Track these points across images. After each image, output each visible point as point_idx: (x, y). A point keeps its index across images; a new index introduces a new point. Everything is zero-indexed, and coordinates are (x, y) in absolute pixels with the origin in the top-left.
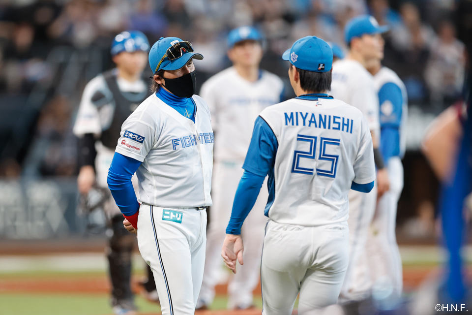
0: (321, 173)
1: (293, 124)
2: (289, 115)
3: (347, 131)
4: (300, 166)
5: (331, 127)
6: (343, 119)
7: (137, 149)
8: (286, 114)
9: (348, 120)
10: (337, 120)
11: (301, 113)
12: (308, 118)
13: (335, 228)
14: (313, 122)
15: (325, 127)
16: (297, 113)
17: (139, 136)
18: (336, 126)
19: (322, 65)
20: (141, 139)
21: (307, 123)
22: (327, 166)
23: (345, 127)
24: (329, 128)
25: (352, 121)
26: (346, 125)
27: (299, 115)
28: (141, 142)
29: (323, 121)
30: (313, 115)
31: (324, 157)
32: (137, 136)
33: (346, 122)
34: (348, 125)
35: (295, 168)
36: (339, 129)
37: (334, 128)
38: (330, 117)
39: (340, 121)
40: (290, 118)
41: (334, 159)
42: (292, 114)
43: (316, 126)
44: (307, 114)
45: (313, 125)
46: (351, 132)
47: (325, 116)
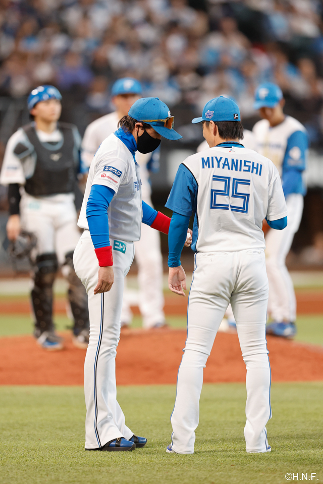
0: (235, 209)
1: (209, 167)
2: (206, 160)
3: (257, 173)
4: (217, 203)
5: (242, 170)
6: (253, 163)
7: (115, 182)
8: (203, 159)
9: (258, 164)
10: (247, 164)
11: (216, 158)
12: (222, 161)
13: (255, 252)
14: (226, 165)
15: (236, 170)
16: (212, 158)
17: (118, 171)
18: (247, 168)
19: (236, 115)
20: (119, 173)
21: (221, 165)
22: (239, 202)
23: (255, 170)
24: (240, 170)
25: (261, 165)
26: (255, 168)
27: (215, 159)
28: (119, 176)
29: (235, 165)
30: (226, 159)
31: (236, 195)
32: (116, 171)
33: (255, 166)
34: (257, 169)
35: (214, 205)
36: (249, 171)
37: (244, 171)
38: (241, 161)
39: (251, 164)
40: (206, 163)
41: (246, 197)
42: (208, 158)
43: (229, 169)
44: (221, 158)
45: (226, 167)
46: (260, 174)
47: (237, 161)
